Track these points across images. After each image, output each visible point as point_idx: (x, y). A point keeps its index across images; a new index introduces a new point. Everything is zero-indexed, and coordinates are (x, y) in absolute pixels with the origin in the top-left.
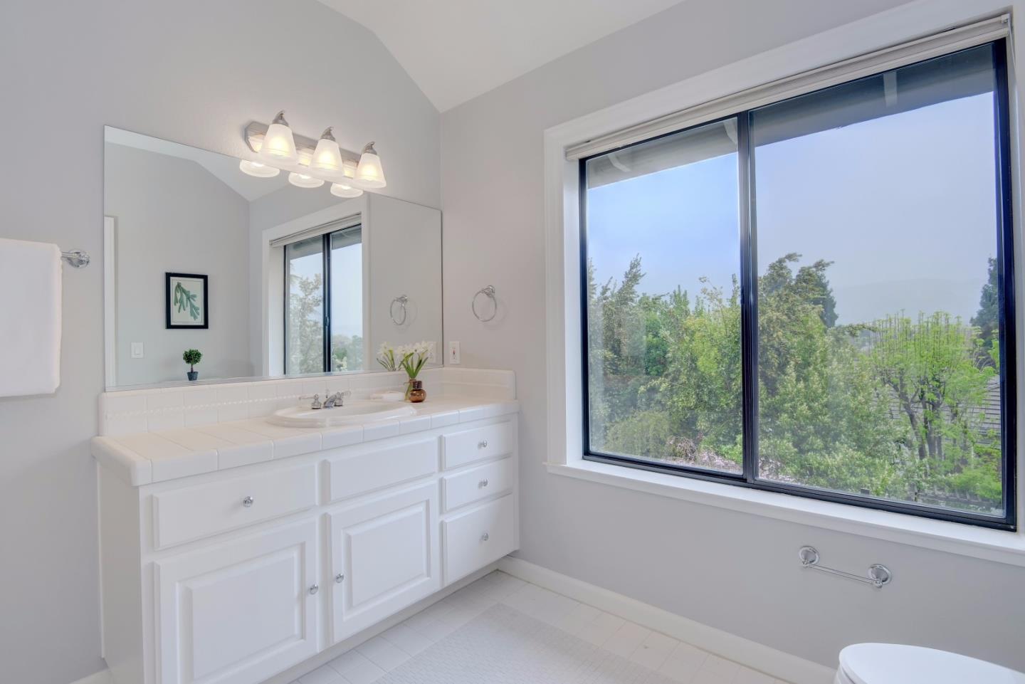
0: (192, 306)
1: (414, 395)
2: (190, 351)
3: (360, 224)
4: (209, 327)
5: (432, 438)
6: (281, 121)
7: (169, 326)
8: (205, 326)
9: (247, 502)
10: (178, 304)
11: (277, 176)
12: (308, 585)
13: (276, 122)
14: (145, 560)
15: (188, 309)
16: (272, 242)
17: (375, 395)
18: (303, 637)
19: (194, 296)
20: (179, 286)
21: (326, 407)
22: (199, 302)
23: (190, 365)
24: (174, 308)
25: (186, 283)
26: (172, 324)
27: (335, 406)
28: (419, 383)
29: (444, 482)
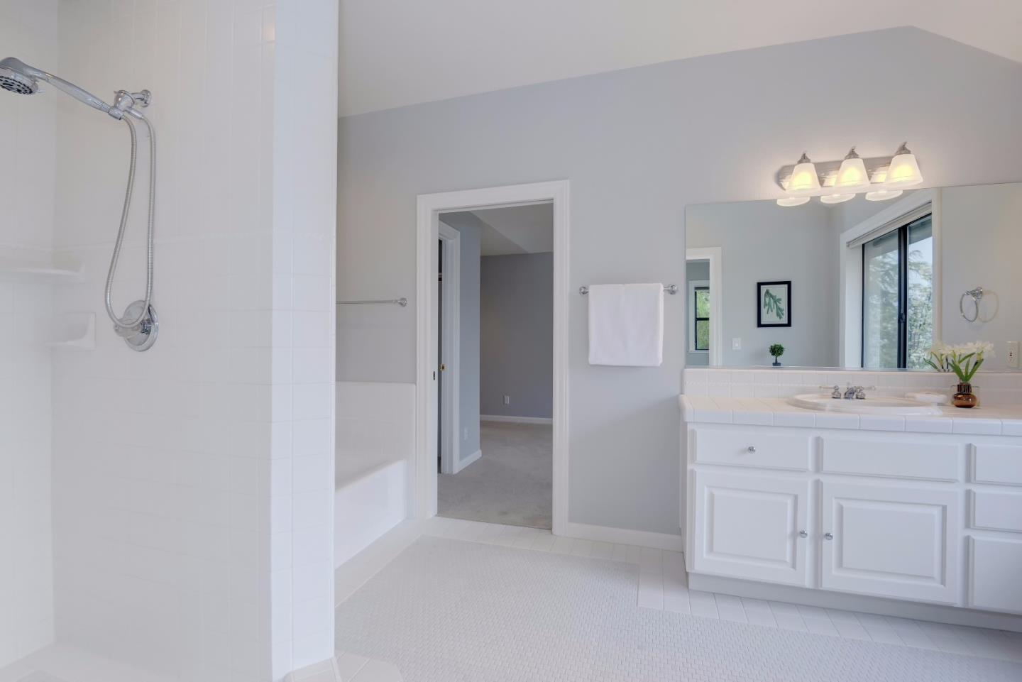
0: (778, 308)
1: (960, 399)
2: (775, 346)
3: (930, 214)
4: (792, 324)
5: (959, 445)
6: (804, 160)
7: (760, 325)
8: (789, 325)
9: (751, 449)
10: (767, 307)
11: (809, 202)
12: (799, 530)
13: (800, 162)
14: (689, 467)
15: (775, 310)
16: (849, 244)
17: (909, 394)
18: (794, 566)
19: (780, 300)
20: (767, 292)
21: (846, 398)
22: (784, 305)
23: (774, 357)
24: (764, 311)
25: (772, 289)
26: (762, 323)
27: (857, 398)
28: (968, 387)
29: (972, 495)
